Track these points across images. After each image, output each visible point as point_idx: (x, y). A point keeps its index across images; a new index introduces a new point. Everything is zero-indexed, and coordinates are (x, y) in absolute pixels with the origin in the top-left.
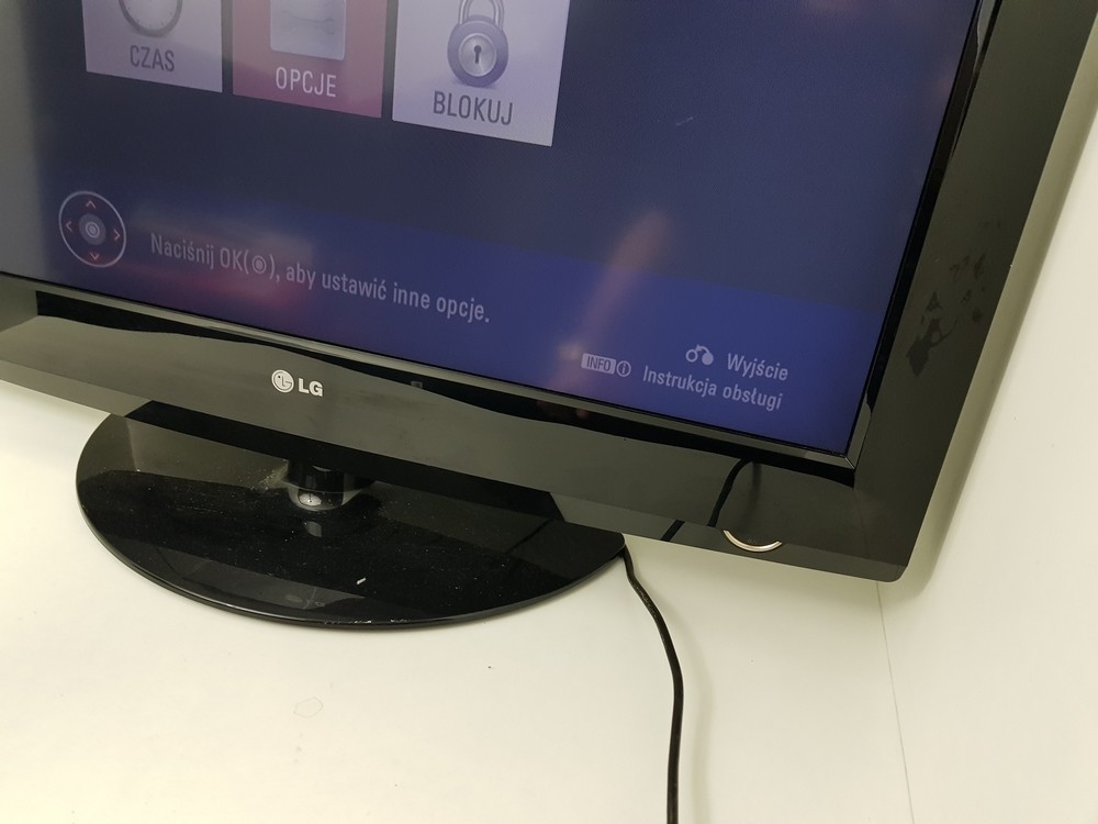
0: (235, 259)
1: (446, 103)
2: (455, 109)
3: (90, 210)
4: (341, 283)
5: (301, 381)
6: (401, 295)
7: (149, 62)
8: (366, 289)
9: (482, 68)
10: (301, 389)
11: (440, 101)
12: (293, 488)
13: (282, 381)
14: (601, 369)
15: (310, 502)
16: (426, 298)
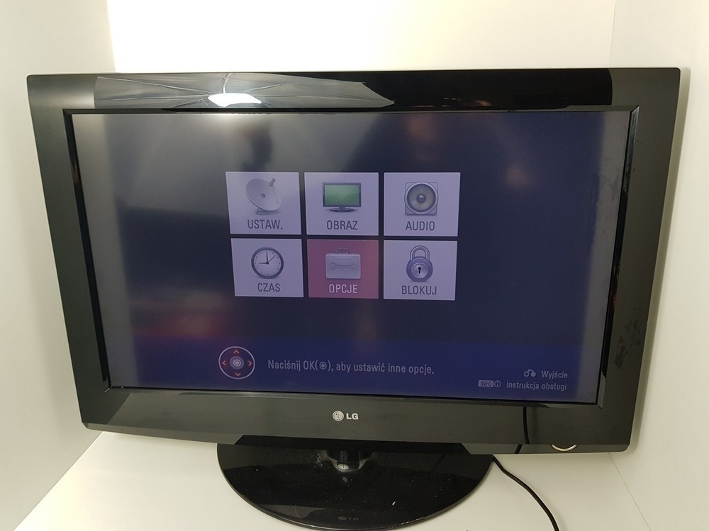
0: (311, 365)
1: (407, 290)
2: (411, 291)
3: (236, 355)
4: (363, 367)
5: (347, 414)
6: (391, 368)
7: (268, 288)
8: (375, 368)
9: (422, 275)
10: (348, 418)
11: (404, 289)
12: (334, 461)
13: (338, 416)
14: (488, 386)
15: (343, 468)
16: (404, 368)
